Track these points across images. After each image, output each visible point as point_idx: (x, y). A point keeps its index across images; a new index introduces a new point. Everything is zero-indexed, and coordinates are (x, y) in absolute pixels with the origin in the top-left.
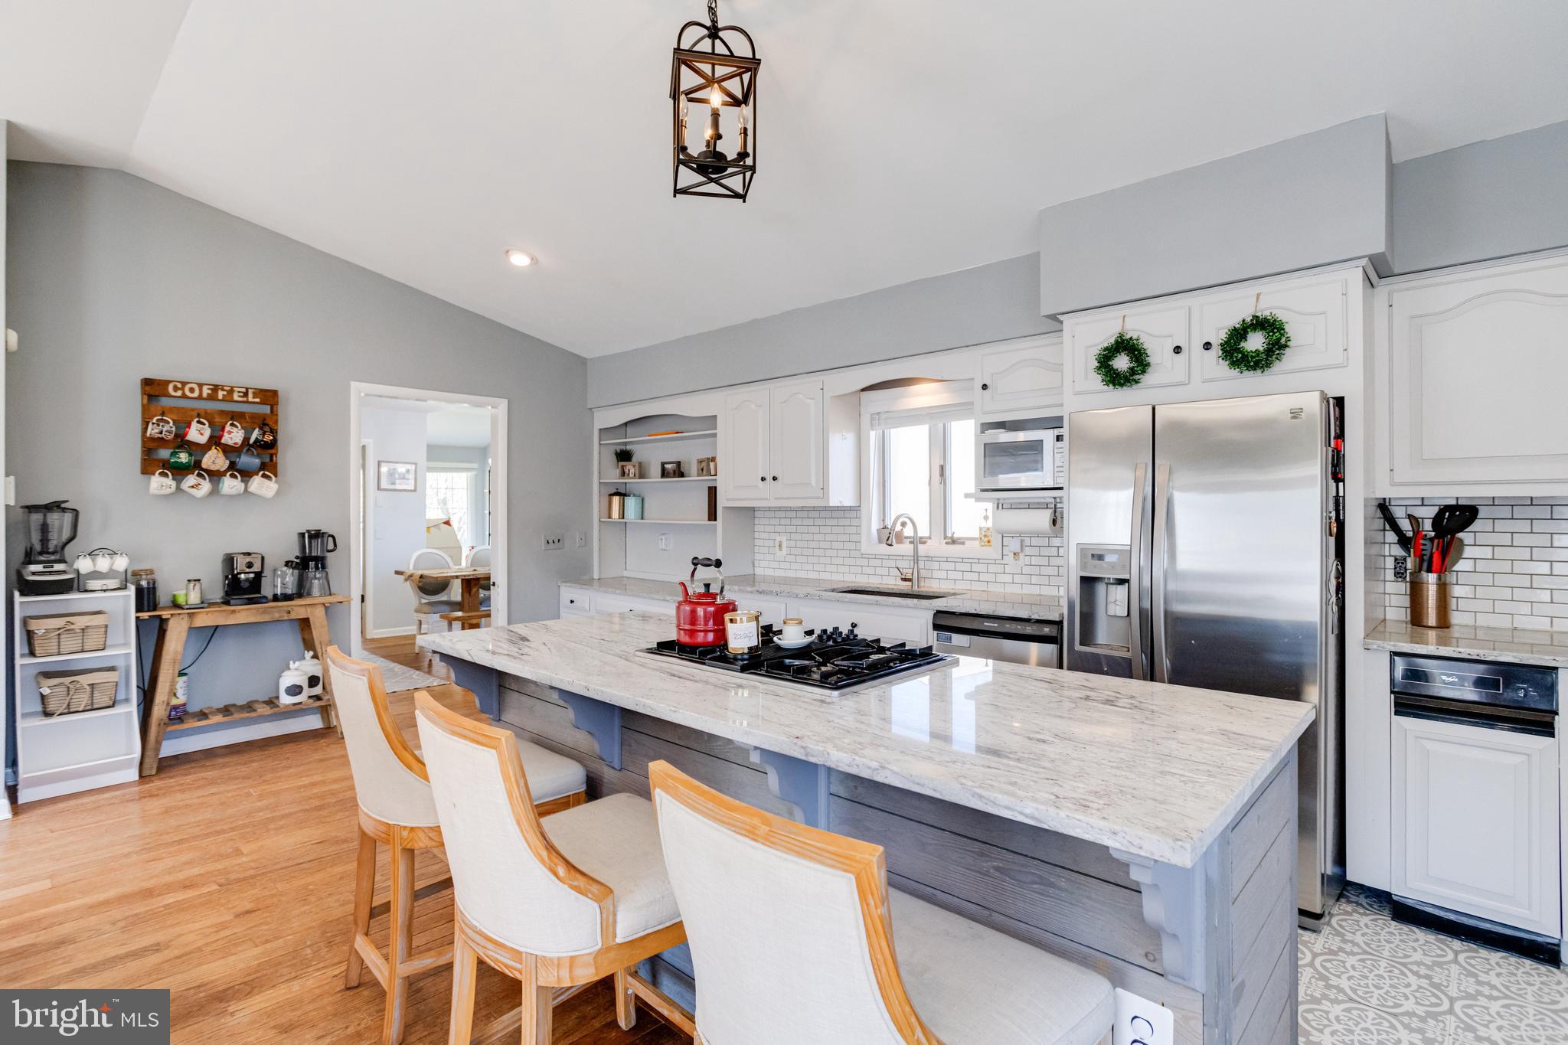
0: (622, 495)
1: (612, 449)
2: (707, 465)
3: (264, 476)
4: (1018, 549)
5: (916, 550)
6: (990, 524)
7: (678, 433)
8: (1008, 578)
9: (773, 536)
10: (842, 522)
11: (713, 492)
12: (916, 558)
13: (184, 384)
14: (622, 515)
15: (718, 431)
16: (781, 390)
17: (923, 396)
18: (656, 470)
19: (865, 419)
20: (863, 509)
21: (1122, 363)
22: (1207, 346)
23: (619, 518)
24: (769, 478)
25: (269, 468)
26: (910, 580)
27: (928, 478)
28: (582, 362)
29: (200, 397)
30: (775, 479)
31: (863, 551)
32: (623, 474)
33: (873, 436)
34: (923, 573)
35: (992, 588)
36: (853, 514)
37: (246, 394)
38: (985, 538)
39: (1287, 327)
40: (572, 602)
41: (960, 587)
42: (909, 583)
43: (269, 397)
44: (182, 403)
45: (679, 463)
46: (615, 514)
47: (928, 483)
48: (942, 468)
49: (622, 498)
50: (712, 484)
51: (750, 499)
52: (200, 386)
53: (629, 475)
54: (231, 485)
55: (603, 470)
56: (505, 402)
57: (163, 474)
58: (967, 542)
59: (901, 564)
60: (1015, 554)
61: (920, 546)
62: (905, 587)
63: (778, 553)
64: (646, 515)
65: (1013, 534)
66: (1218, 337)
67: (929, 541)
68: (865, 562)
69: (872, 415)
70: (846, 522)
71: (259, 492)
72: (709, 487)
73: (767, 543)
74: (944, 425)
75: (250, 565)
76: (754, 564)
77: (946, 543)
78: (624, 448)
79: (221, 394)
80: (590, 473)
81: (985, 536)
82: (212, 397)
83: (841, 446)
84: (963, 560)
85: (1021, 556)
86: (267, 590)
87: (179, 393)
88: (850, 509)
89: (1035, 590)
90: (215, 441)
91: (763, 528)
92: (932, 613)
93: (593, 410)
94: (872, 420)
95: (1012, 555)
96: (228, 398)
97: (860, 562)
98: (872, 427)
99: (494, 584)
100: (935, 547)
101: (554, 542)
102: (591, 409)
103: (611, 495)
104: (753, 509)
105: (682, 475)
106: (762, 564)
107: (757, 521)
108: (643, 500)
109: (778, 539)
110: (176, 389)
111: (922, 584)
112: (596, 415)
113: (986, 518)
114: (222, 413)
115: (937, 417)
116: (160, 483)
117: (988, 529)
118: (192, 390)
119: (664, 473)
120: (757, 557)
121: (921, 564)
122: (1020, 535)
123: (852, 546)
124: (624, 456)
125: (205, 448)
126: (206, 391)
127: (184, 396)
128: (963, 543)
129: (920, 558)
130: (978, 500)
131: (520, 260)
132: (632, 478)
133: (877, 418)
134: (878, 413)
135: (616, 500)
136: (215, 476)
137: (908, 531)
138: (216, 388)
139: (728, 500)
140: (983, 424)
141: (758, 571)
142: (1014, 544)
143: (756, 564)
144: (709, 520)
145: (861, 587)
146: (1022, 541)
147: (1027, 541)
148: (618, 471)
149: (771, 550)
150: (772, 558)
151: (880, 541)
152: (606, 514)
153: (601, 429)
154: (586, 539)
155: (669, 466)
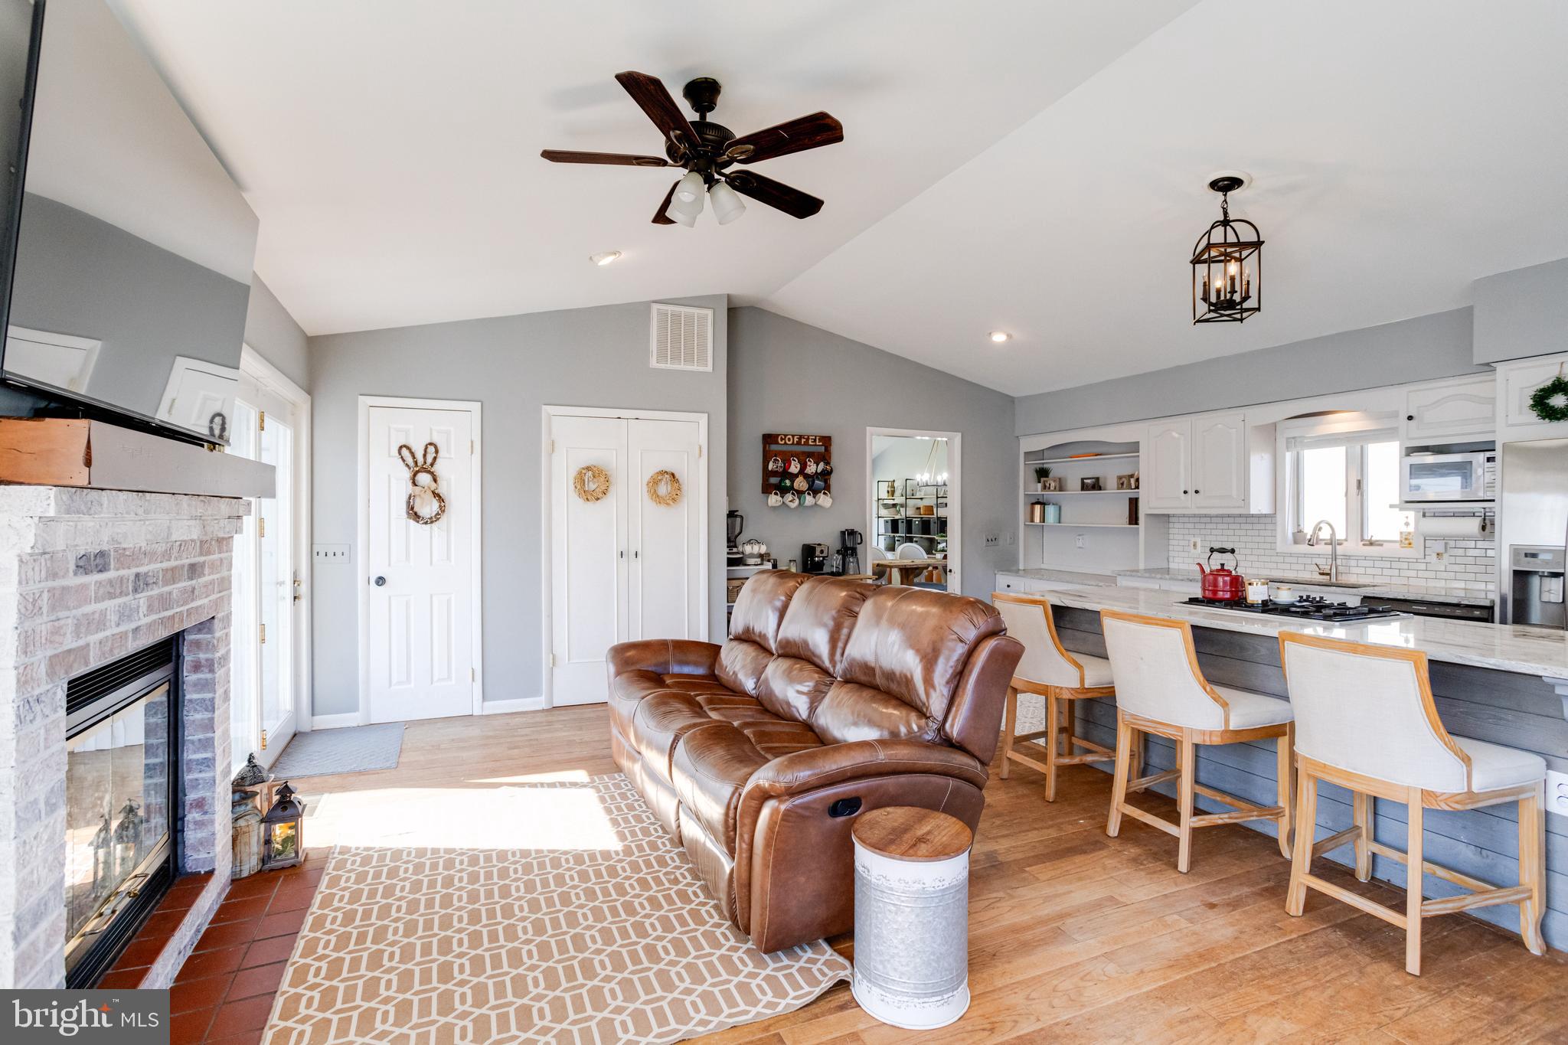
0: (1043, 504)
1: (1033, 468)
2: (1130, 481)
3: (824, 493)
4: (1441, 550)
5: (1334, 551)
6: (1411, 529)
7: (1100, 455)
8: (1431, 575)
9: (1186, 537)
10: (1256, 526)
11: (1134, 503)
12: (1334, 557)
13: (786, 436)
14: (1043, 519)
15: (1140, 454)
16: (1202, 421)
17: (1343, 422)
18: (1074, 484)
19: (1281, 443)
20: (1278, 516)
21: (1558, 401)
23: (1041, 521)
24: (1191, 492)
25: (827, 488)
26: (1329, 574)
27: (1345, 490)
28: (1011, 400)
29: (793, 444)
30: (1197, 492)
31: (1278, 551)
32: (1044, 487)
33: (1289, 457)
34: (1340, 569)
35: (1412, 582)
36: (1269, 520)
37: (815, 440)
38: (1407, 541)
40: (1008, 586)
41: (1378, 581)
42: (1328, 577)
43: (827, 441)
44: (784, 448)
45: (1097, 479)
46: (1037, 519)
47: (1344, 494)
48: (1359, 483)
49: (1043, 506)
50: (1135, 496)
51: (1172, 508)
52: (793, 436)
53: (1050, 488)
54: (809, 500)
55: (1026, 486)
56: (960, 434)
57: (776, 494)
58: (1385, 544)
59: (1320, 561)
60: (1438, 554)
61: (1338, 547)
62: (1323, 579)
63: (1193, 551)
64: (1062, 520)
65: (1436, 538)
67: (1345, 543)
68: (1281, 559)
69: (1288, 438)
70: (1262, 526)
71: (822, 504)
72: (1130, 499)
73: (1182, 543)
74: (1362, 447)
75: (822, 552)
76: (1168, 560)
77: (1364, 545)
78: (1041, 466)
79: (803, 440)
80: (1016, 487)
81: (1406, 539)
82: (799, 443)
83: (1259, 465)
84: (1382, 559)
85: (1445, 555)
86: (826, 569)
87: (783, 442)
88: (1265, 516)
90: (802, 472)
91: (1176, 530)
92: (1359, 598)
93: (1020, 438)
94: (1287, 443)
95: (1435, 555)
96: (806, 443)
97: (1274, 559)
98: (1288, 449)
99: (950, 571)
100: (1353, 547)
101: (992, 540)
102: (1017, 437)
103: (1033, 504)
104: (1168, 516)
105: (1100, 489)
106: (1176, 560)
107: (1171, 525)
108: (1060, 508)
109: (1193, 540)
110: (782, 439)
111: (1339, 578)
112: (1022, 441)
113: (1407, 524)
114: (804, 453)
115: (1354, 441)
116: (774, 499)
117: (1409, 533)
118: (789, 440)
119: (1084, 487)
120: (1171, 554)
121: (1339, 562)
122: (1445, 538)
123: (1268, 546)
124: (1042, 473)
125: (796, 476)
126: (796, 440)
127: (785, 443)
128: (1382, 545)
129: (1337, 557)
130: (1401, 509)
132: (1052, 491)
133: (1292, 442)
134: (1294, 438)
135: (1038, 508)
136: (800, 493)
137: (1325, 534)
138: (801, 437)
139: (1150, 508)
140: (1407, 448)
141: (1172, 566)
142: (1439, 547)
143: (1171, 559)
144: (1130, 524)
146: (1446, 544)
147: (1452, 544)
148: (1040, 486)
149: (1186, 548)
150: (1186, 554)
151: (1296, 542)
152: (1029, 519)
153: (1026, 454)
154: (1014, 538)
155: (1089, 481)
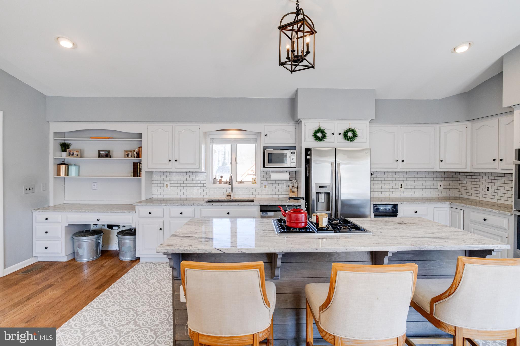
0: (67, 165)
1: (59, 142)
2: (131, 153)
4: (266, 184)
7: (109, 138)
8: (263, 193)
9: (162, 182)
10: (197, 177)
11: (137, 165)
14: (67, 174)
15: (143, 140)
16: (180, 127)
17: (233, 135)
19: (208, 140)
20: (207, 172)
21: (320, 135)
22: (340, 134)
23: (65, 176)
26: (230, 196)
27: (231, 162)
28: (44, 97)
30: (176, 160)
31: (207, 187)
32: (68, 155)
34: (234, 193)
35: (257, 197)
36: (202, 174)
38: (254, 181)
39: (357, 132)
40: (46, 219)
41: (246, 197)
45: (109, 151)
46: (62, 174)
48: (236, 158)
49: (66, 166)
50: (136, 162)
51: (161, 168)
53: (73, 155)
55: (54, 153)
56: (2, 113)
58: (247, 182)
60: (265, 186)
62: (229, 199)
63: (166, 189)
64: (81, 174)
66: (342, 132)
68: (207, 191)
69: (210, 138)
70: (199, 177)
72: (134, 163)
73: (159, 185)
76: (152, 193)
77: (238, 183)
78: (63, 142)
80: (46, 153)
84: (245, 189)
85: (267, 186)
89: (271, 196)
91: (157, 179)
92: (259, 207)
93: (49, 122)
97: (205, 191)
98: (211, 143)
101: (30, 189)
102: (48, 121)
103: (60, 165)
104: (152, 172)
105: (111, 157)
106: (157, 193)
107: (154, 176)
108: (79, 167)
109: (166, 183)
111: (234, 197)
112: (50, 124)
115: (234, 142)
117: (255, 179)
119: (99, 156)
120: (153, 190)
123: (202, 185)
124: (65, 147)
128: (244, 183)
129: (233, 188)
131: (66, 44)
132: (75, 157)
134: (213, 139)
135: (63, 168)
141: (155, 196)
142: (264, 183)
144: (135, 176)
145: (211, 200)
148: (64, 154)
149: (162, 188)
150: (162, 191)
151: (214, 183)
152: (56, 174)
153: (55, 133)
154: (46, 187)
155: (103, 152)
